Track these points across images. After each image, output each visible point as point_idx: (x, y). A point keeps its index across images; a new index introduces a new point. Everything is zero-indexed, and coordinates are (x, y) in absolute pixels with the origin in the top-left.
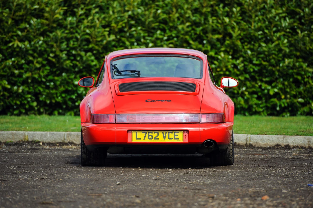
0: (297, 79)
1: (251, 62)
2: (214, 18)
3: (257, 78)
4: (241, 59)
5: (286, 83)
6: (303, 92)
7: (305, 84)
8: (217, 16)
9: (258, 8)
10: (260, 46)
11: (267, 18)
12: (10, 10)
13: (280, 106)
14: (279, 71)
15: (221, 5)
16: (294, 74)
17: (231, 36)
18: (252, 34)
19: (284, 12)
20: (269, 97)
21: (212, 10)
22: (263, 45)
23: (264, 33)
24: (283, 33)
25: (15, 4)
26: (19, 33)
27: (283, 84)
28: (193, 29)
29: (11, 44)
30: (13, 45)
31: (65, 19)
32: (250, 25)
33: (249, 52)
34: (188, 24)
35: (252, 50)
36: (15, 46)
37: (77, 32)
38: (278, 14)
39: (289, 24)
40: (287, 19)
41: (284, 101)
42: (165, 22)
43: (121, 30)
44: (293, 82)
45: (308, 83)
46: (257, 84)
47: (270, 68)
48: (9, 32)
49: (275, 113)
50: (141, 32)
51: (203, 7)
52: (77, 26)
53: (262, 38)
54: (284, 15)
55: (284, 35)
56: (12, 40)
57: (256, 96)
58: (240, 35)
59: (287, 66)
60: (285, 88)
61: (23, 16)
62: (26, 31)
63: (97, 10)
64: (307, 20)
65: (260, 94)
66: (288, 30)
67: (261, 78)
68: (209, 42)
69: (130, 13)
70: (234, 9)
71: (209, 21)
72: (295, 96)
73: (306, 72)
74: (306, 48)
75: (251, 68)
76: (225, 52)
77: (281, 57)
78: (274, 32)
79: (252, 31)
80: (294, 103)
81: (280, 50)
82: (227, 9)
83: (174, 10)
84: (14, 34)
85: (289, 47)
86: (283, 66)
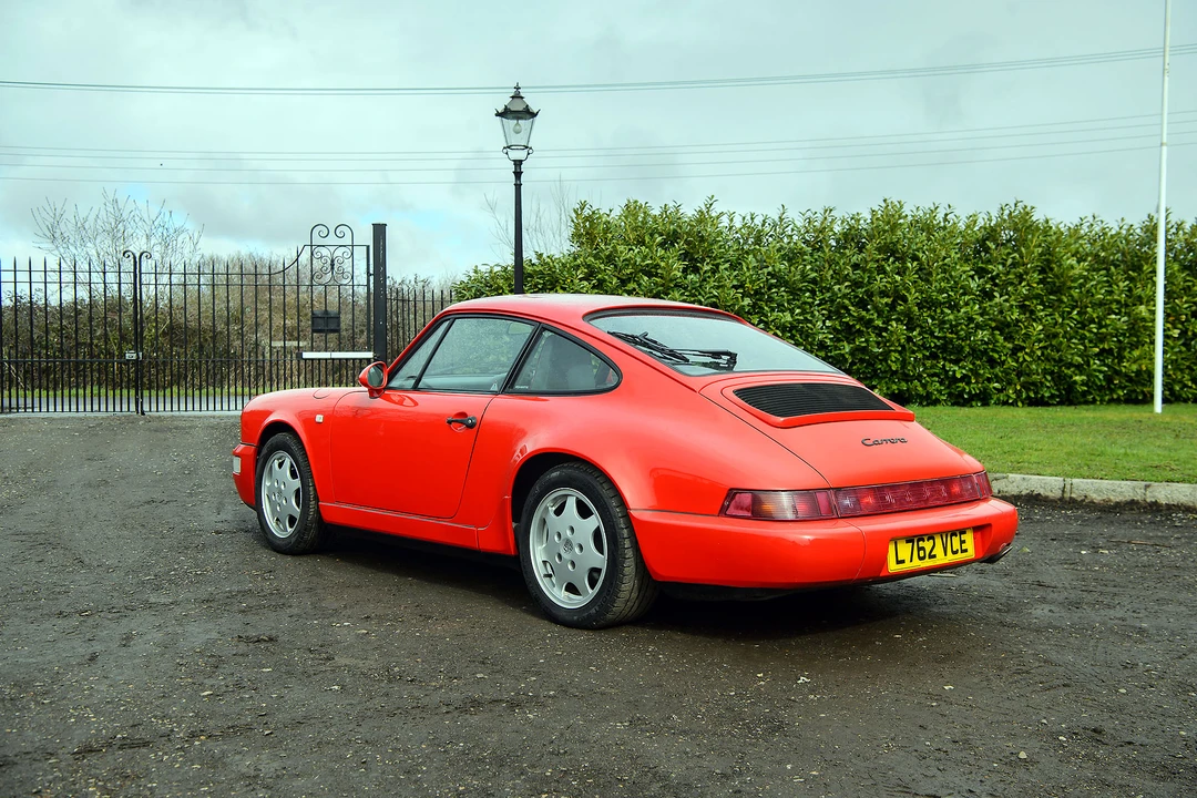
0: (992, 357)
1: (932, 334)
2: (882, 276)
3: (940, 355)
4: (918, 330)
5: (978, 363)
6: (1000, 374)
7: (1003, 363)
8: (885, 273)
10: (942, 312)
11: (951, 276)
12: (616, 266)
14: (969, 346)
15: (891, 259)
16: (989, 350)
17: (905, 300)
18: (933, 297)
19: (971, 270)
20: (954, 380)
21: (879, 266)
22: (948, 311)
23: (949, 296)
24: (972, 296)
25: (622, 258)
27: (974, 364)
28: (853, 291)
31: (685, 278)
32: (930, 286)
33: (930, 321)
34: (846, 284)
35: (933, 319)
37: (700, 294)
38: (964, 272)
39: (978, 286)
40: (976, 277)
41: (974, 386)
42: (814, 281)
43: (756, 292)
44: (987, 361)
45: (1006, 363)
46: (940, 363)
47: (959, 342)
49: (962, 402)
50: (784, 294)
52: (700, 286)
53: (944, 303)
54: (972, 273)
55: (974, 300)
57: (937, 379)
58: (917, 298)
59: (982, 340)
60: (976, 369)
61: (631, 273)
63: (727, 265)
64: (1004, 280)
65: (943, 376)
66: (978, 293)
67: (945, 355)
68: (876, 308)
69: (770, 269)
70: (909, 265)
72: (989, 380)
73: (1004, 348)
74: (1004, 318)
76: (897, 320)
77: (972, 328)
78: (961, 295)
79: (934, 294)
80: (989, 389)
81: (971, 320)
82: (897, 264)
83: (827, 265)
85: (982, 315)
86: (974, 341)
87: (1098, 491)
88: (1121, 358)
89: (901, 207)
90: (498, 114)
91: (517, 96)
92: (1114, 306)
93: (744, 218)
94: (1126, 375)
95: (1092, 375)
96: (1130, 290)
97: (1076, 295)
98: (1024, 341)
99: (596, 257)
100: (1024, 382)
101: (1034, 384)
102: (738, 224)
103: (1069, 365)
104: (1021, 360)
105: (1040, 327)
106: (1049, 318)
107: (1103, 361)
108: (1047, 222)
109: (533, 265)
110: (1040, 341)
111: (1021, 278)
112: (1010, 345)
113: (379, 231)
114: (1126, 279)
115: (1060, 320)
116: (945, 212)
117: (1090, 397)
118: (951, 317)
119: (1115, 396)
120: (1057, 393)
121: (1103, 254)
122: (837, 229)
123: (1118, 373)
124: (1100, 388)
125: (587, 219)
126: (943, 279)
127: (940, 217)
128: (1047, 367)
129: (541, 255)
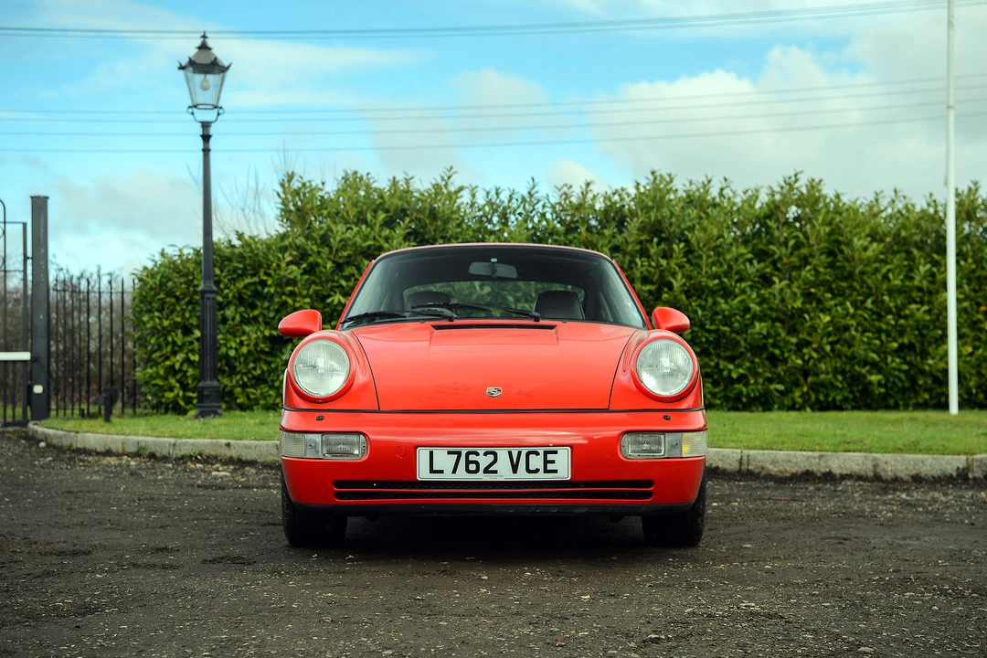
0: (773, 354)
1: (702, 326)
2: (643, 259)
3: (713, 351)
5: (757, 360)
6: (782, 373)
7: (785, 361)
8: (649, 257)
9: (713, 245)
10: (715, 303)
11: (725, 260)
12: (331, 248)
13: (748, 395)
14: (745, 340)
15: (656, 240)
16: (769, 346)
17: (670, 287)
18: (704, 284)
19: (749, 253)
20: (730, 381)
21: (642, 249)
22: (721, 301)
23: (722, 282)
24: (749, 283)
25: (338, 239)
26: (343, 283)
27: (752, 362)
29: (329, 300)
30: (333, 301)
32: (699, 271)
33: (700, 312)
35: (703, 308)
36: (336, 302)
38: (742, 255)
39: (758, 271)
40: (755, 262)
41: (753, 387)
44: (767, 359)
45: (790, 360)
46: (712, 360)
47: (734, 335)
48: (327, 281)
49: (740, 406)
51: (627, 242)
53: (718, 290)
54: (750, 256)
55: (751, 287)
56: (332, 293)
57: (710, 380)
58: (684, 284)
59: (760, 334)
60: (755, 368)
61: (349, 256)
62: (353, 279)
64: (786, 264)
65: (716, 377)
66: (756, 279)
67: (718, 351)
70: (675, 246)
71: (636, 264)
72: (770, 381)
73: (787, 343)
74: (787, 307)
75: (702, 336)
77: (749, 319)
78: (737, 281)
79: (704, 279)
80: (771, 391)
81: (747, 310)
82: (663, 246)
84: (335, 284)
85: (760, 304)
86: (752, 334)
87: (774, 462)
88: (924, 355)
89: (672, 181)
90: (182, 68)
91: (204, 47)
92: (915, 294)
93: (488, 193)
94: (931, 374)
95: (891, 374)
96: (933, 275)
97: (869, 281)
98: (809, 335)
99: (308, 237)
100: (813, 383)
101: (822, 384)
102: (481, 200)
103: (865, 363)
104: (806, 357)
105: (827, 319)
106: (839, 308)
107: (904, 358)
108: (838, 196)
109: (234, 246)
110: (829, 334)
111: (805, 261)
112: (794, 340)
113: (39, 206)
114: (929, 262)
115: (852, 310)
116: (721, 186)
117: (891, 402)
118: (724, 306)
119: (920, 401)
120: (851, 396)
121: (903, 233)
122: (599, 205)
123: (922, 372)
124: (904, 390)
125: (297, 193)
126: (713, 264)
127: (714, 192)
128: (838, 365)
129: (243, 234)
